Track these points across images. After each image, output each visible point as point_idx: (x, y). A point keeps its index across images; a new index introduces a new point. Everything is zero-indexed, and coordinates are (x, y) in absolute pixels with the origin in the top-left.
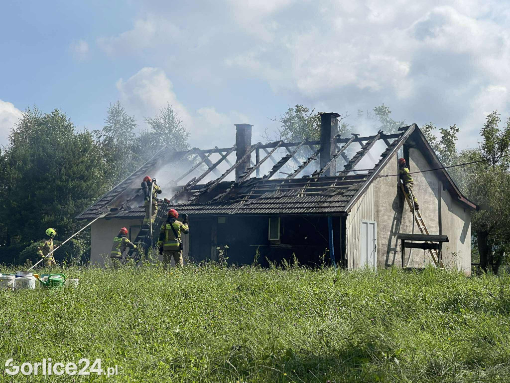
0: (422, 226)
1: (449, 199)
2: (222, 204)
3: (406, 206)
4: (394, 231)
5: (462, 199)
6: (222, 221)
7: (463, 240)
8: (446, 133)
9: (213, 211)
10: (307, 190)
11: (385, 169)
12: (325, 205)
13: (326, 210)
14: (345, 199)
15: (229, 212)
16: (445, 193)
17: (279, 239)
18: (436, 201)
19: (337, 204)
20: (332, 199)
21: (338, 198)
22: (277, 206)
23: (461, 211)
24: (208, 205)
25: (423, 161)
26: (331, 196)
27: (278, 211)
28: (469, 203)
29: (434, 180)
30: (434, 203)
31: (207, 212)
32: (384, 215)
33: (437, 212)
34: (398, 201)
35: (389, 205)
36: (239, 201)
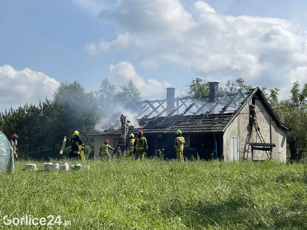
0: (262, 139)
1: (275, 125)
2: (160, 128)
3: (254, 129)
4: (247, 141)
5: (282, 125)
6: (160, 136)
7: (282, 146)
8: (273, 92)
9: (156, 132)
10: (203, 121)
11: (243, 110)
12: (213, 128)
13: (213, 131)
14: (222, 125)
15: (164, 132)
16: (273, 122)
17: (189, 146)
18: (269, 126)
19: (219, 128)
20: (216, 125)
21: (219, 125)
22: (188, 129)
23: (281, 131)
24: (153, 128)
25: (261, 106)
26: (215, 124)
27: (188, 132)
28: (285, 127)
29: (268, 116)
30: (267, 127)
31: (153, 132)
32: (242, 133)
33: (269, 132)
34: (249, 127)
35: (245, 128)
36: (169, 127)
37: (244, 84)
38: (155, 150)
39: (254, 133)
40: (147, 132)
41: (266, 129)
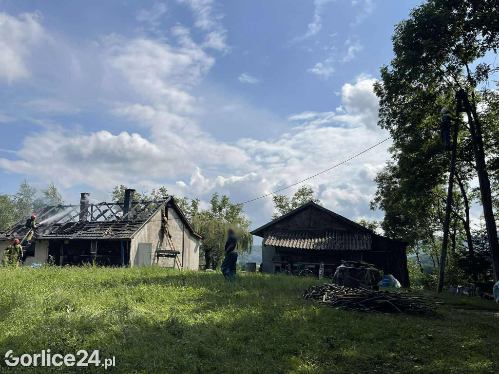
0: (172, 247)
1: (188, 233)
2: (67, 233)
3: (165, 236)
4: (158, 247)
5: (195, 233)
6: (66, 242)
7: (195, 251)
8: (194, 202)
9: (61, 237)
10: (113, 227)
11: (154, 217)
12: (121, 235)
13: (121, 238)
14: (131, 232)
15: (70, 238)
16: (187, 230)
17: (96, 252)
18: (182, 233)
19: (127, 235)
20: (124, 232)
21: (128, 232)
22: (96, 235)
23: (195, 239)
24: (59, 234)
25: (175, 214)
26: (124, 231)
27: (95, 238)
28: (198, 235)
29: (181, 223)
30: (180, 235)
31: (59, 237)
32: (152, 240)
33: (182, 240)
34: (161, 234)
35: (156, 236)
36: (77, 232)
37: (167, 193)
38: (61, 257)
39: (165, 241)
40: (53, 238)
41: (179, 237)
